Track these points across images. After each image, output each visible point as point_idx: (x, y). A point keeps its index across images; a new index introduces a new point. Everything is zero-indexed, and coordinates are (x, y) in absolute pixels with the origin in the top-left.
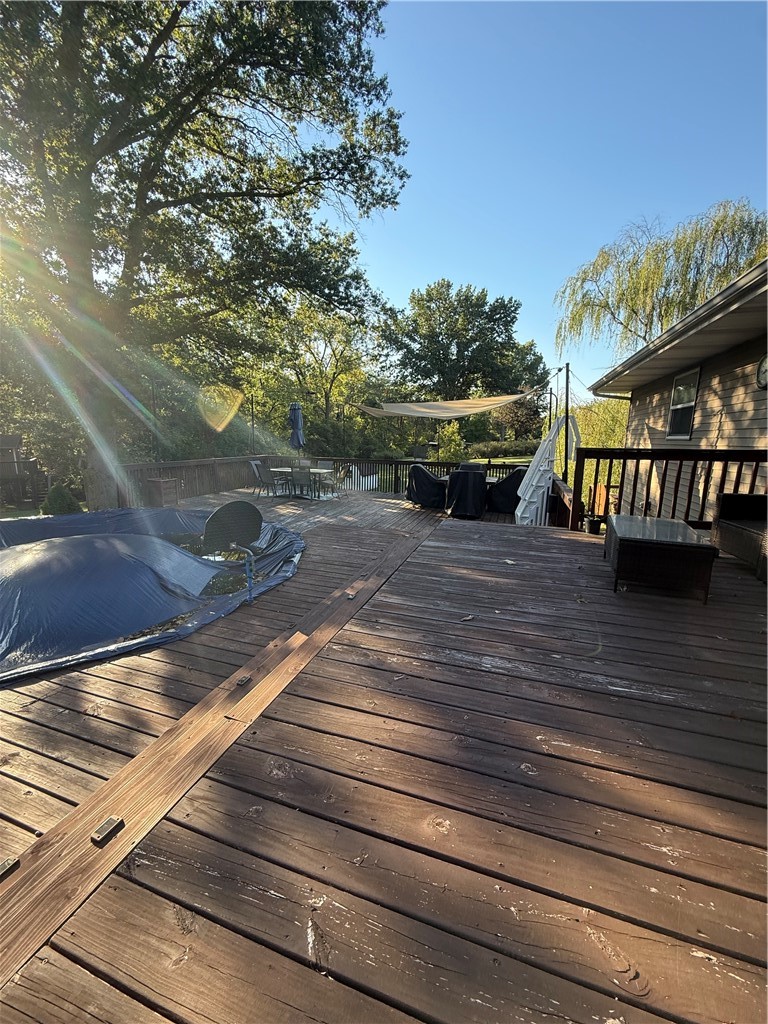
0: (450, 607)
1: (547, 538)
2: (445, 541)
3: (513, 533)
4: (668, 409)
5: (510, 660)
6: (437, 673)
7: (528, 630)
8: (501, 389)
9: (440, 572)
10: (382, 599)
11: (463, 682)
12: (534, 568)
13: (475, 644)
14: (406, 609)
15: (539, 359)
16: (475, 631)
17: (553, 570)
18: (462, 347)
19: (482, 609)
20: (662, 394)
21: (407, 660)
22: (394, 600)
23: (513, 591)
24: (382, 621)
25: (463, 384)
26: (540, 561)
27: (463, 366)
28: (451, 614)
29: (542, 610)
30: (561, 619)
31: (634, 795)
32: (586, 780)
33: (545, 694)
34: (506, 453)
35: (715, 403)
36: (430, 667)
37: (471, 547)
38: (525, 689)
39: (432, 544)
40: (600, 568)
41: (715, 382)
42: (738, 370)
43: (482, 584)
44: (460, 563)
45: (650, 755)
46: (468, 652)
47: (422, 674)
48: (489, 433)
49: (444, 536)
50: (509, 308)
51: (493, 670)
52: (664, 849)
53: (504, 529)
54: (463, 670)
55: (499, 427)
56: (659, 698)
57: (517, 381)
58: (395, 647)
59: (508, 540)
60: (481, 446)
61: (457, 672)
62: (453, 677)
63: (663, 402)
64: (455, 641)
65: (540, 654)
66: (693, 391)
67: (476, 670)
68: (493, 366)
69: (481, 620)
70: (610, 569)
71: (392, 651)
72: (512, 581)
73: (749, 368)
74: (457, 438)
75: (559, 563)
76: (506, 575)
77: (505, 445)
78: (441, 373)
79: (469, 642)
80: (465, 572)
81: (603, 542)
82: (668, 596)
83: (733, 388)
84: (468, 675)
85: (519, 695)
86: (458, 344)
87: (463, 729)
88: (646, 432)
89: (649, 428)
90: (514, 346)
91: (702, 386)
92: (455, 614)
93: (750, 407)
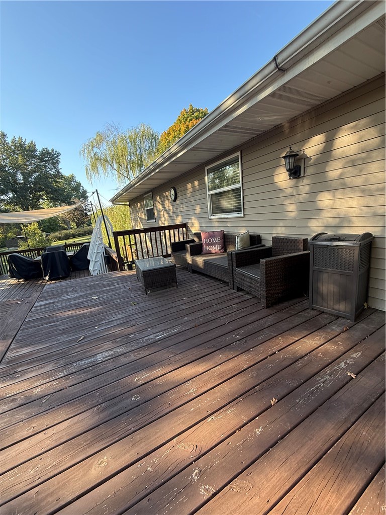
0: (67, 337)
1: (110, 278)
2: (51, 299)
3: (92, 281)
4: (144, 209)
5: (111, 350)
6: (72, 380)
7: (115, 330)
8: (61, 201)
9: (55, 319)
10: (14, 355)
11: (90, 376)
12: (108, 296)
13: (89, 351)
14: (37, 352)
15: (79, 185)
16: (87, 344)
17: (118, 294)
18: (26, 176)
19: (87, 330)
20: (141, 203)
21: (48, 385)
22: (25, 350)
23: (101, 313)
24: (19, 370)
25: (33, 198)
26: (110, 292)
27: (30, 187)
28: (69, 341)
29: (119, 316)
30: (128, 317)
31: (176, 378)
32: (159, 385)
33: (132, 357)
34: (74, 236)
35: (160, 207)
36: (66, 380)
37: (69, 297)
38: (123, 360)
39: (42, 303)
40: (137, 286)
41: (158, 198)
42: (164, 194)
43: (84, 315)
44: (65, 308)
45: (177, 357)
46: (87, 358)
47: (62, 387)
48: (60, 226)
49: (49, 296)
50: (53, 155)
51: (104, 360)
52: (191, 391)
53: (86, 280)
54: (87, 369)
55: (65, 221)
56: (174, 333)
57: (70, 196)
58: (36, 381)
59: (90, 286)
60: (57, 234)
61: (84, 373)
62: (83, 376)
63: (142, 206)
64: (77, 355)
65: (124, 339)
66: (152, 202)
67: (94, 365)
68: (52, 188)
69: (90, 336)
70: (141, 285)
71: (35, 385)
72: (99, 307)
73: (167, 193)
74: (39, 232)
75: (120, 289)
76: (96, 305)
77: (72, 231)
78: (14, 191)
79: (86, 352)
80: (71, 312)
81: (135, 273)
82: (165, 289)
83: (164, 201)
84: (92, 370)
85: (121, 365)
86: (23, 174)
87: (98, 402)
88: (139, 219)
89: (140, 218)
90: (62, 177)
91: (154, 200)
92: (71, 340)
93: (171, 208)
